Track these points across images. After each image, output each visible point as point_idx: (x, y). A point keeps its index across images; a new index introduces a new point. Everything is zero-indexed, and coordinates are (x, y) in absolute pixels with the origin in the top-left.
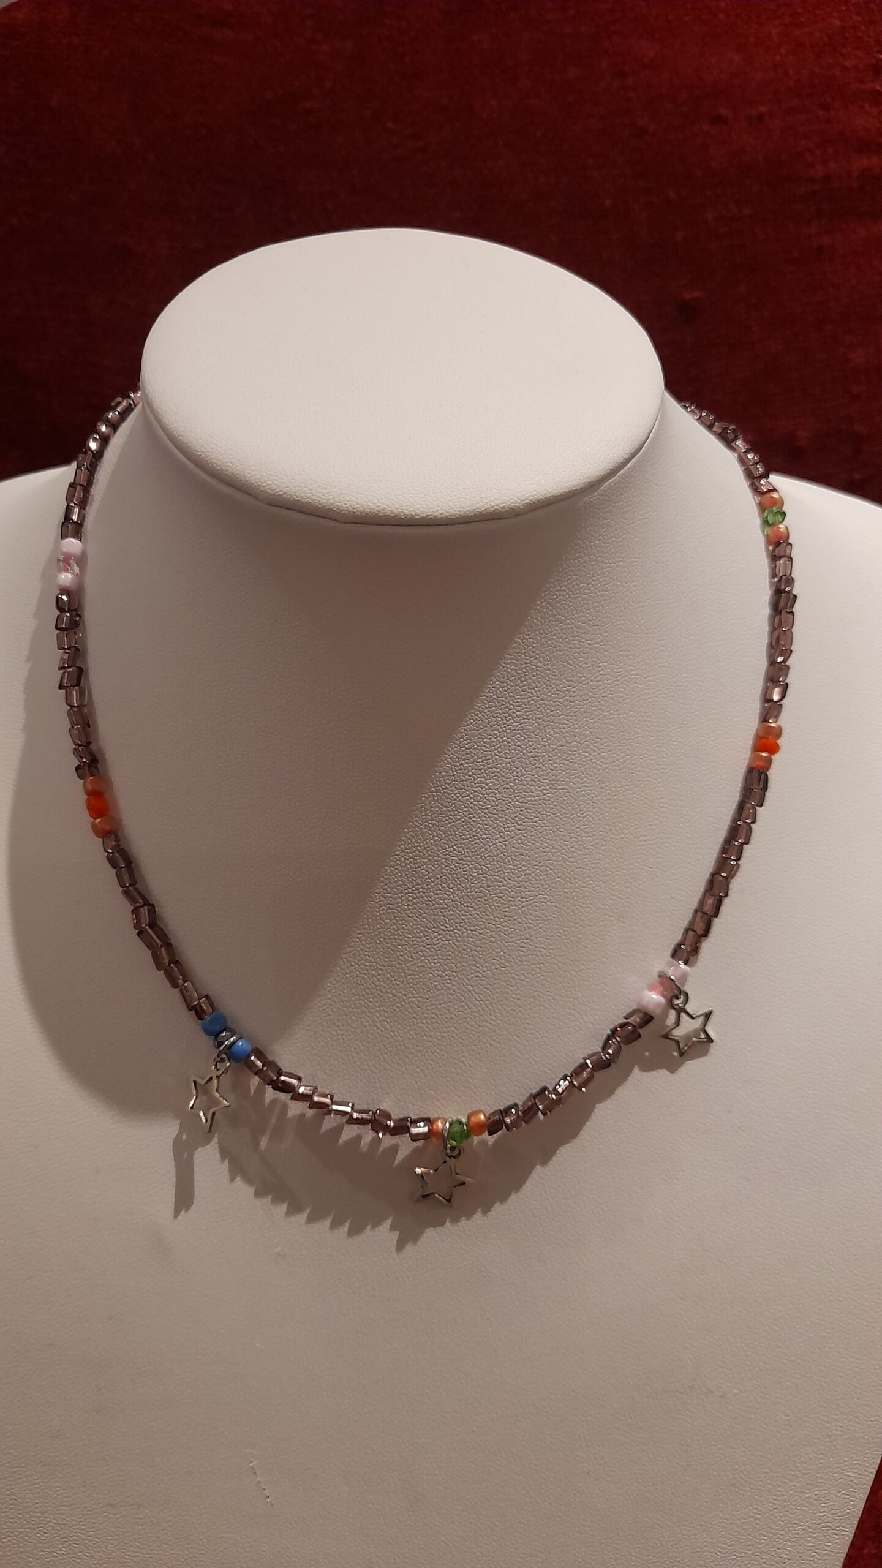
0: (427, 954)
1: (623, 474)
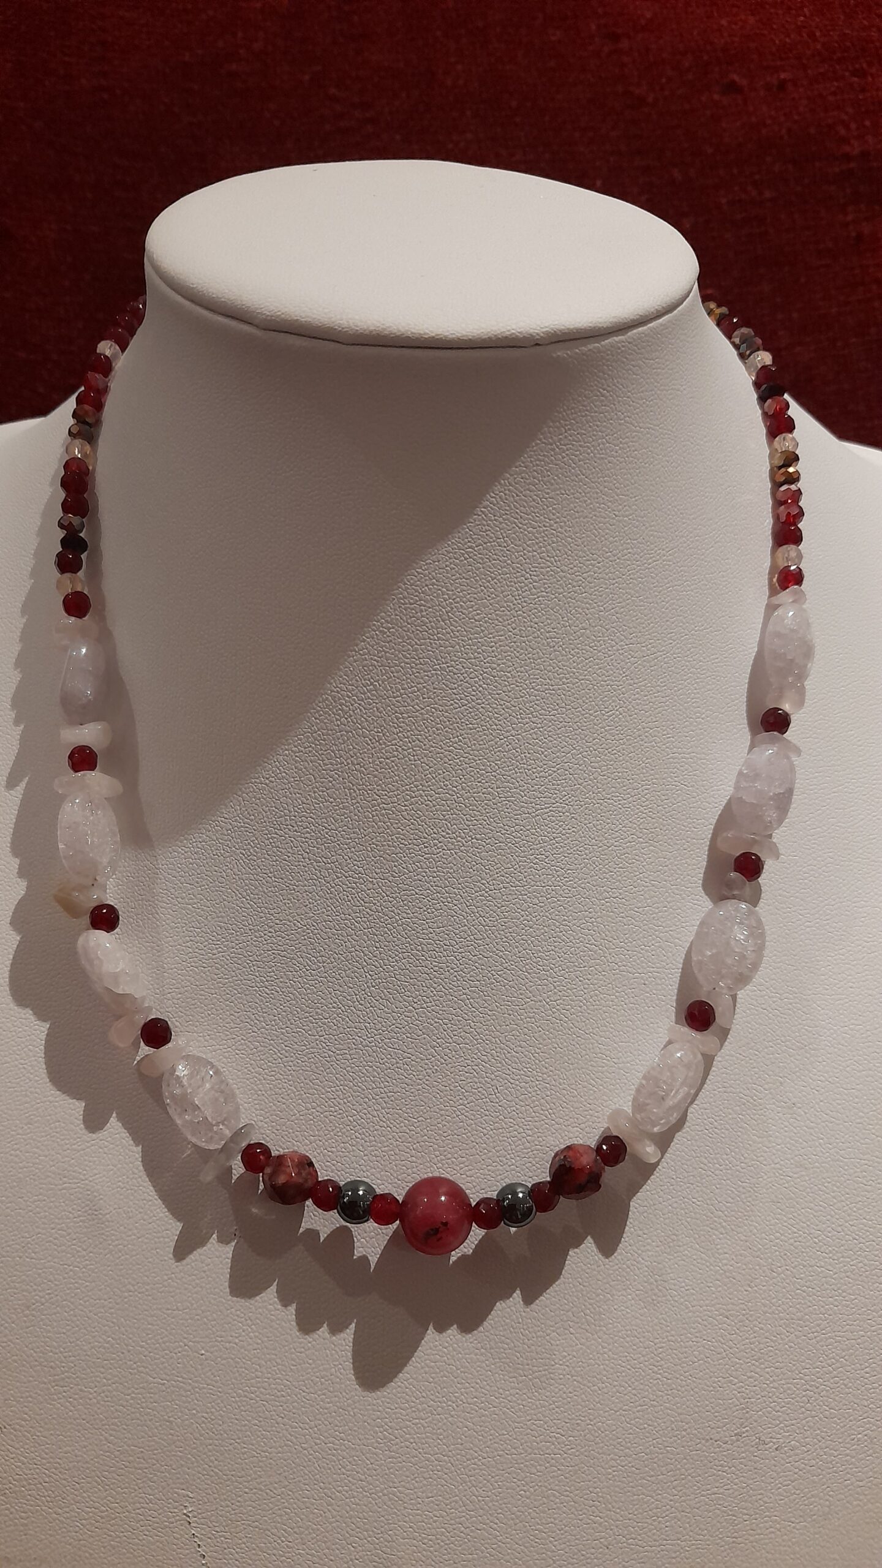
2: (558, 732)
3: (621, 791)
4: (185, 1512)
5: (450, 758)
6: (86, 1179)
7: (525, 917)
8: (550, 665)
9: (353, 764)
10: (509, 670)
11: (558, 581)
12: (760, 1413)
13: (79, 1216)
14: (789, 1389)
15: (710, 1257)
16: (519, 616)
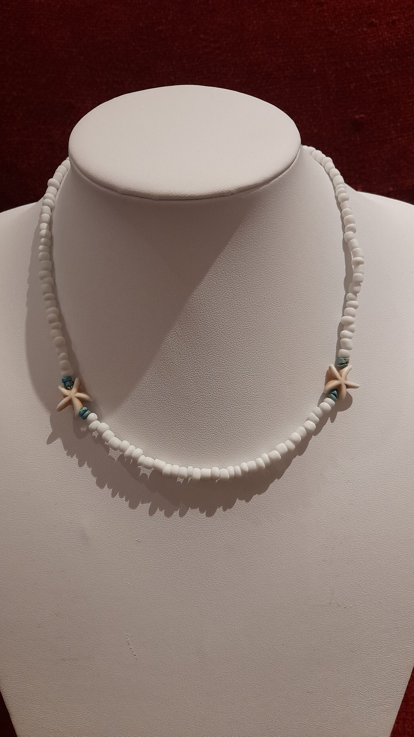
0: (201, 400)
1: (281, 178)
2: (250, 345)
3: (276, 365)
4: (127, 640)
5: (208, 358)
6: (80, 524)
7: (241, 417)
8: (245, 319)
9: (170, 363)
10: (229, 322)
11: (247, 285)
12: (338, 595)
13: (79, 537)
14: (349, 586)
15: (317, 540)
16: (231, 301)
